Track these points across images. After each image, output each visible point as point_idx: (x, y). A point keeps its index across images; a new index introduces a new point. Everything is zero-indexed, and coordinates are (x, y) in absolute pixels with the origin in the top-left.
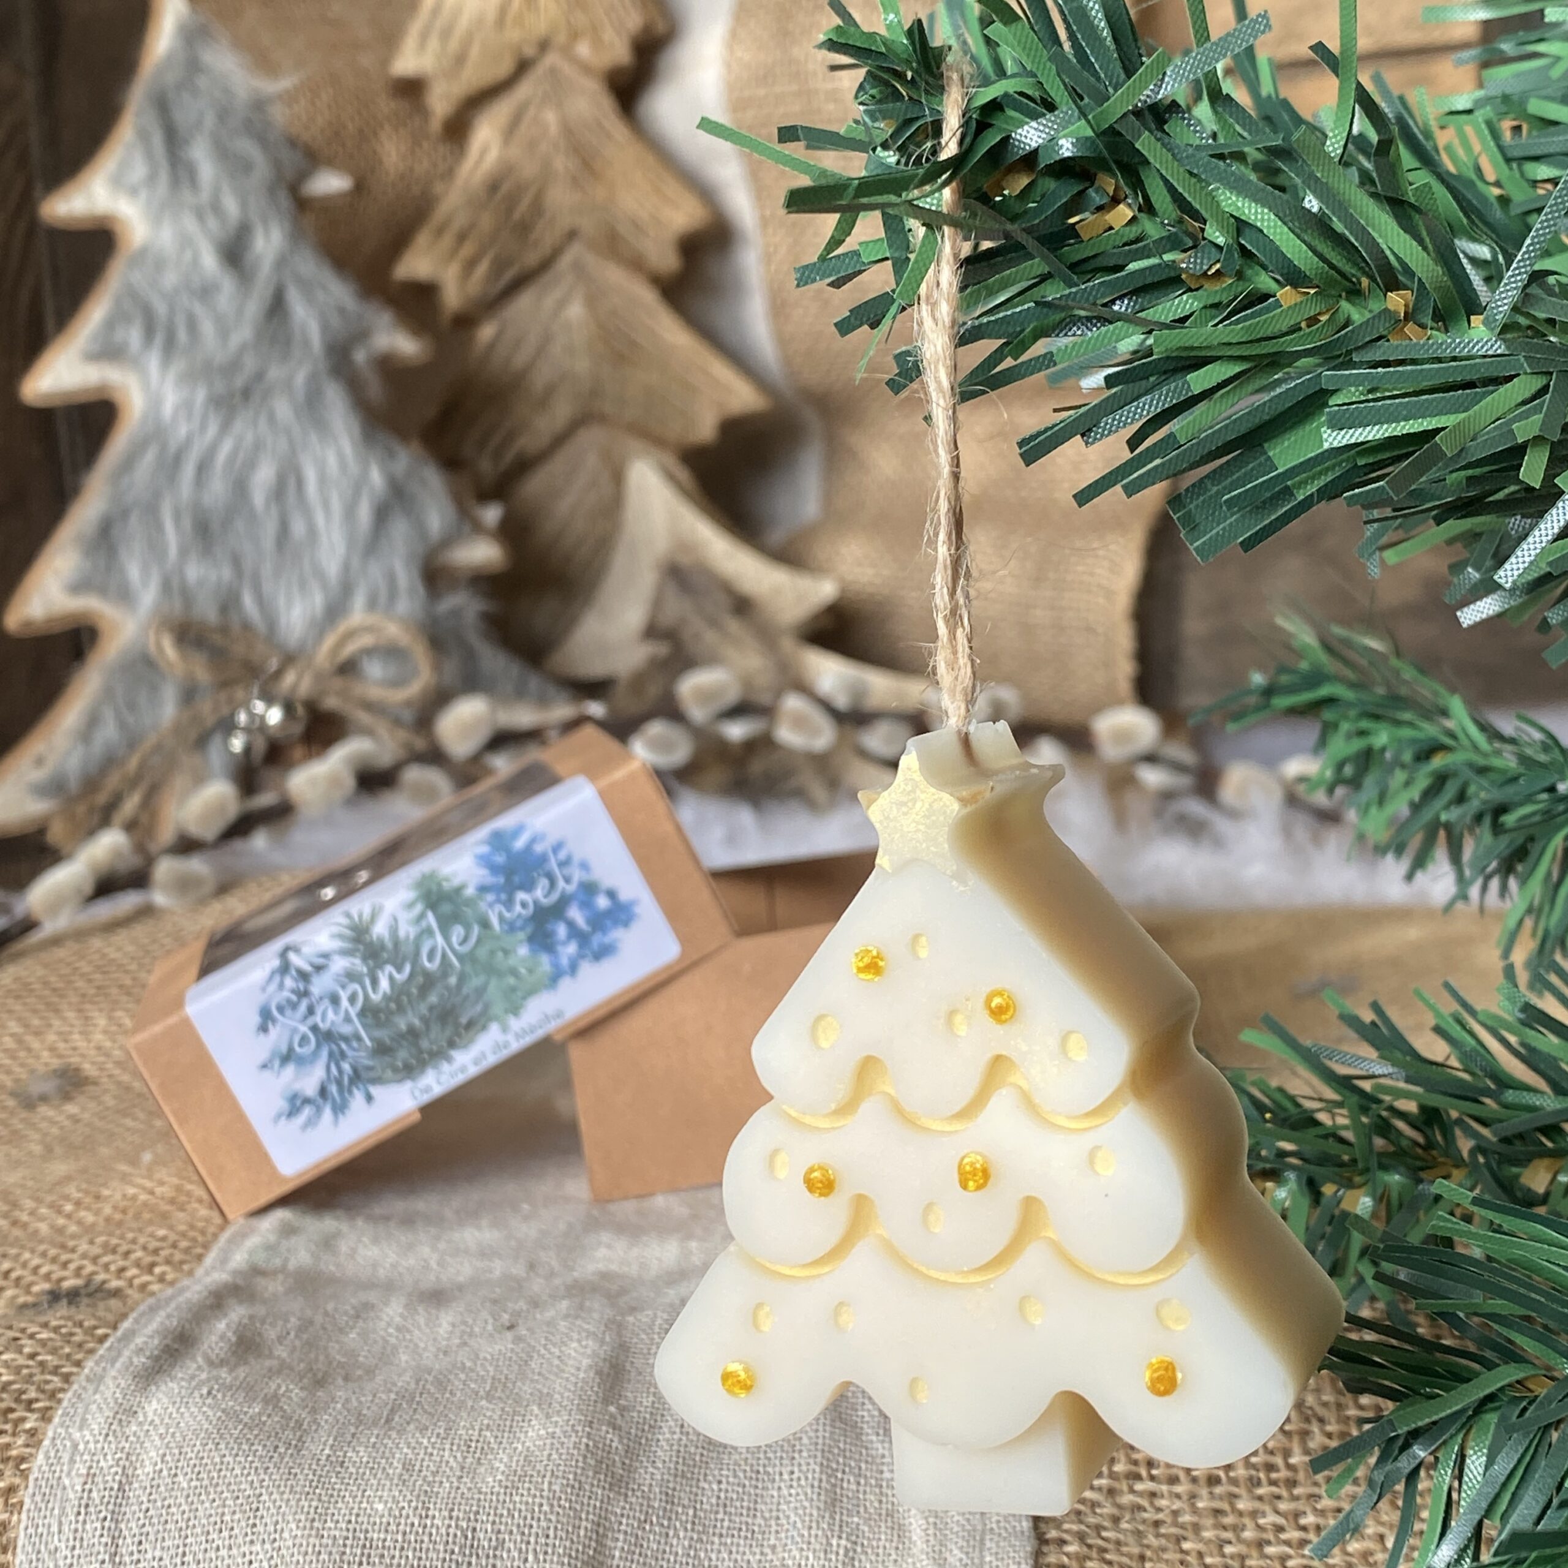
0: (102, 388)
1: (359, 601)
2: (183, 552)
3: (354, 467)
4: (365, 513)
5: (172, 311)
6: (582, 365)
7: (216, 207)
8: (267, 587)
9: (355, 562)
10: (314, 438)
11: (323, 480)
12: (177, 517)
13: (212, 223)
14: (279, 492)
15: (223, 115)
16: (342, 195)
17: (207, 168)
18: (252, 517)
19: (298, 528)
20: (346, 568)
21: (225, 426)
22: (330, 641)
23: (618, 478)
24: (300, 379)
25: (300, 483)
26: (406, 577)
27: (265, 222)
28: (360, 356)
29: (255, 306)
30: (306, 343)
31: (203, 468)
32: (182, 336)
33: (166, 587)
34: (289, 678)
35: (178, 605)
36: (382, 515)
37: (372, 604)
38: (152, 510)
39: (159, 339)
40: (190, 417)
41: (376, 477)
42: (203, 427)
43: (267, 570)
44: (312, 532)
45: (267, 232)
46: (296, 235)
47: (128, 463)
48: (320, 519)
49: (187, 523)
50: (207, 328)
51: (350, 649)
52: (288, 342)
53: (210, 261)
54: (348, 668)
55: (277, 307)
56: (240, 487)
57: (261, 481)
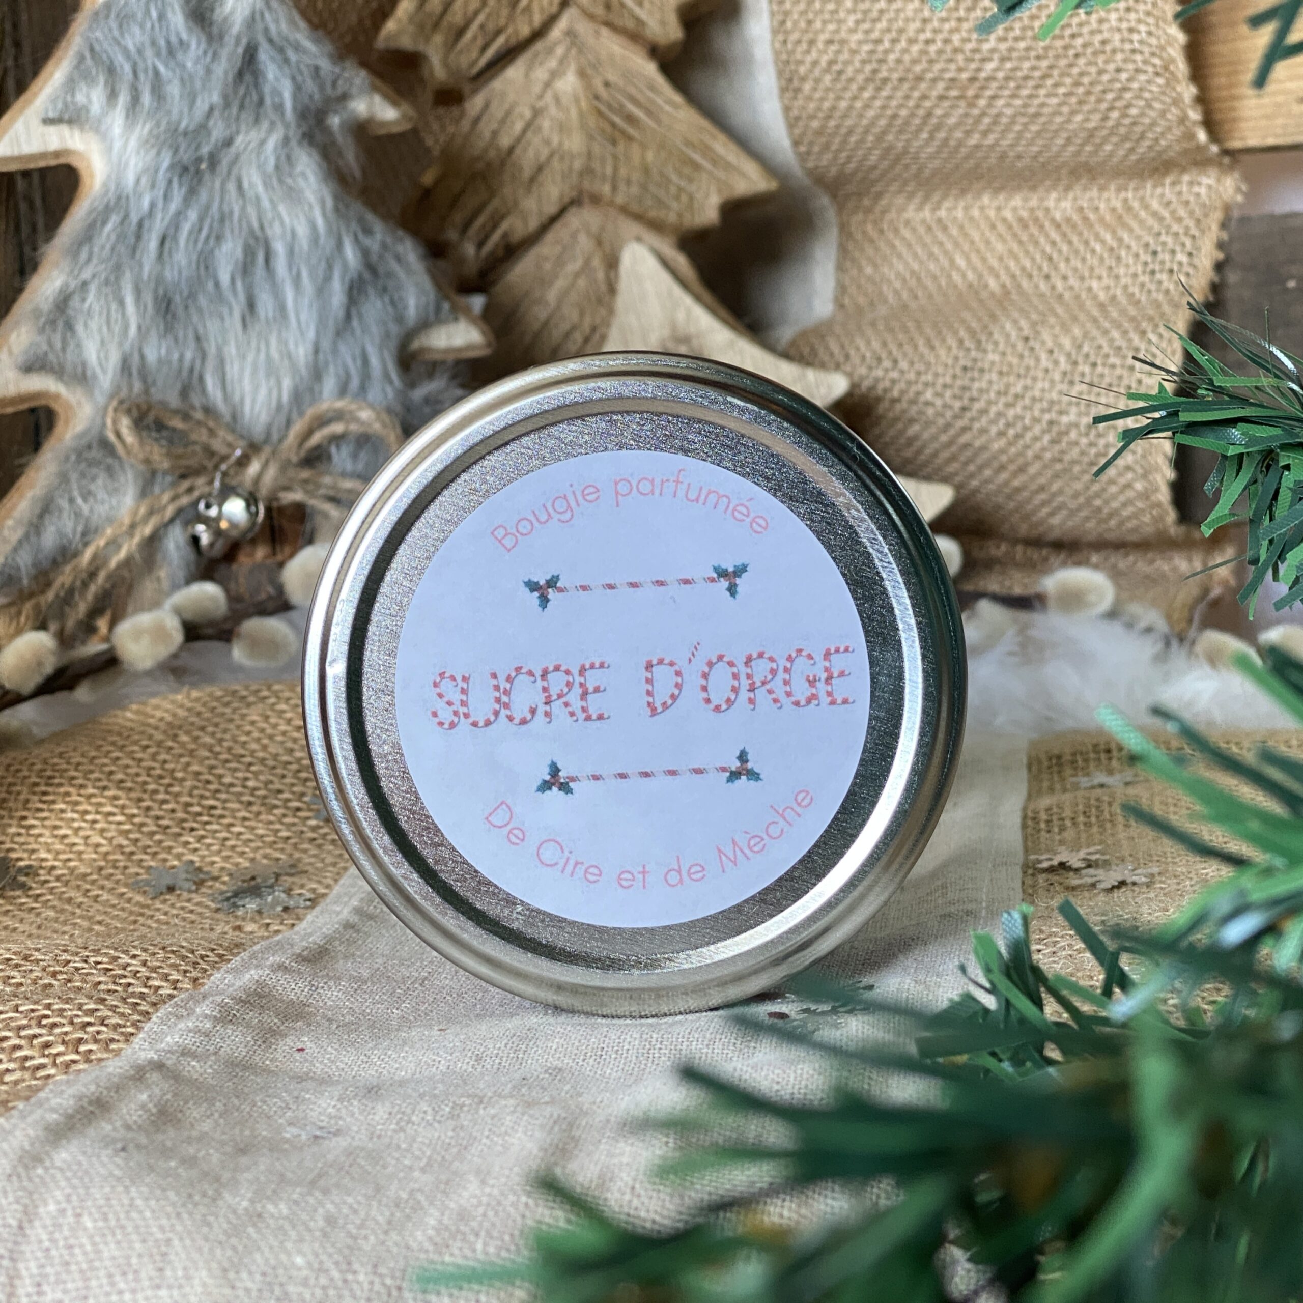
1: (329, 385)
2: (144, 332)
3: (326, 243)
4: (337, 291)
6: (573, 142)
9: (326, 344)
10: (283, 208)
11: (291, 252)
12: (138, 292)
18: (219, 295)
19: (266, 302)
22: (298, 426)
23: (612, 263)
24: (271, 147)
25: (268, 256)
26: (381, 361)
31: (166, 243)
32: (147, 95)
34: (254, 468)
35: (138, 386)
36: (355, 293)
39: (123, 98)
40: (153, 186)
42: (166, 197)
47: (88, 235)
48: (289, 297)
49: (148, 298)
51: (317, 438)
53: (178, 18)
54: (315, 458)
55: (248, 67)
56: (205, 262)
57: (227, 254)
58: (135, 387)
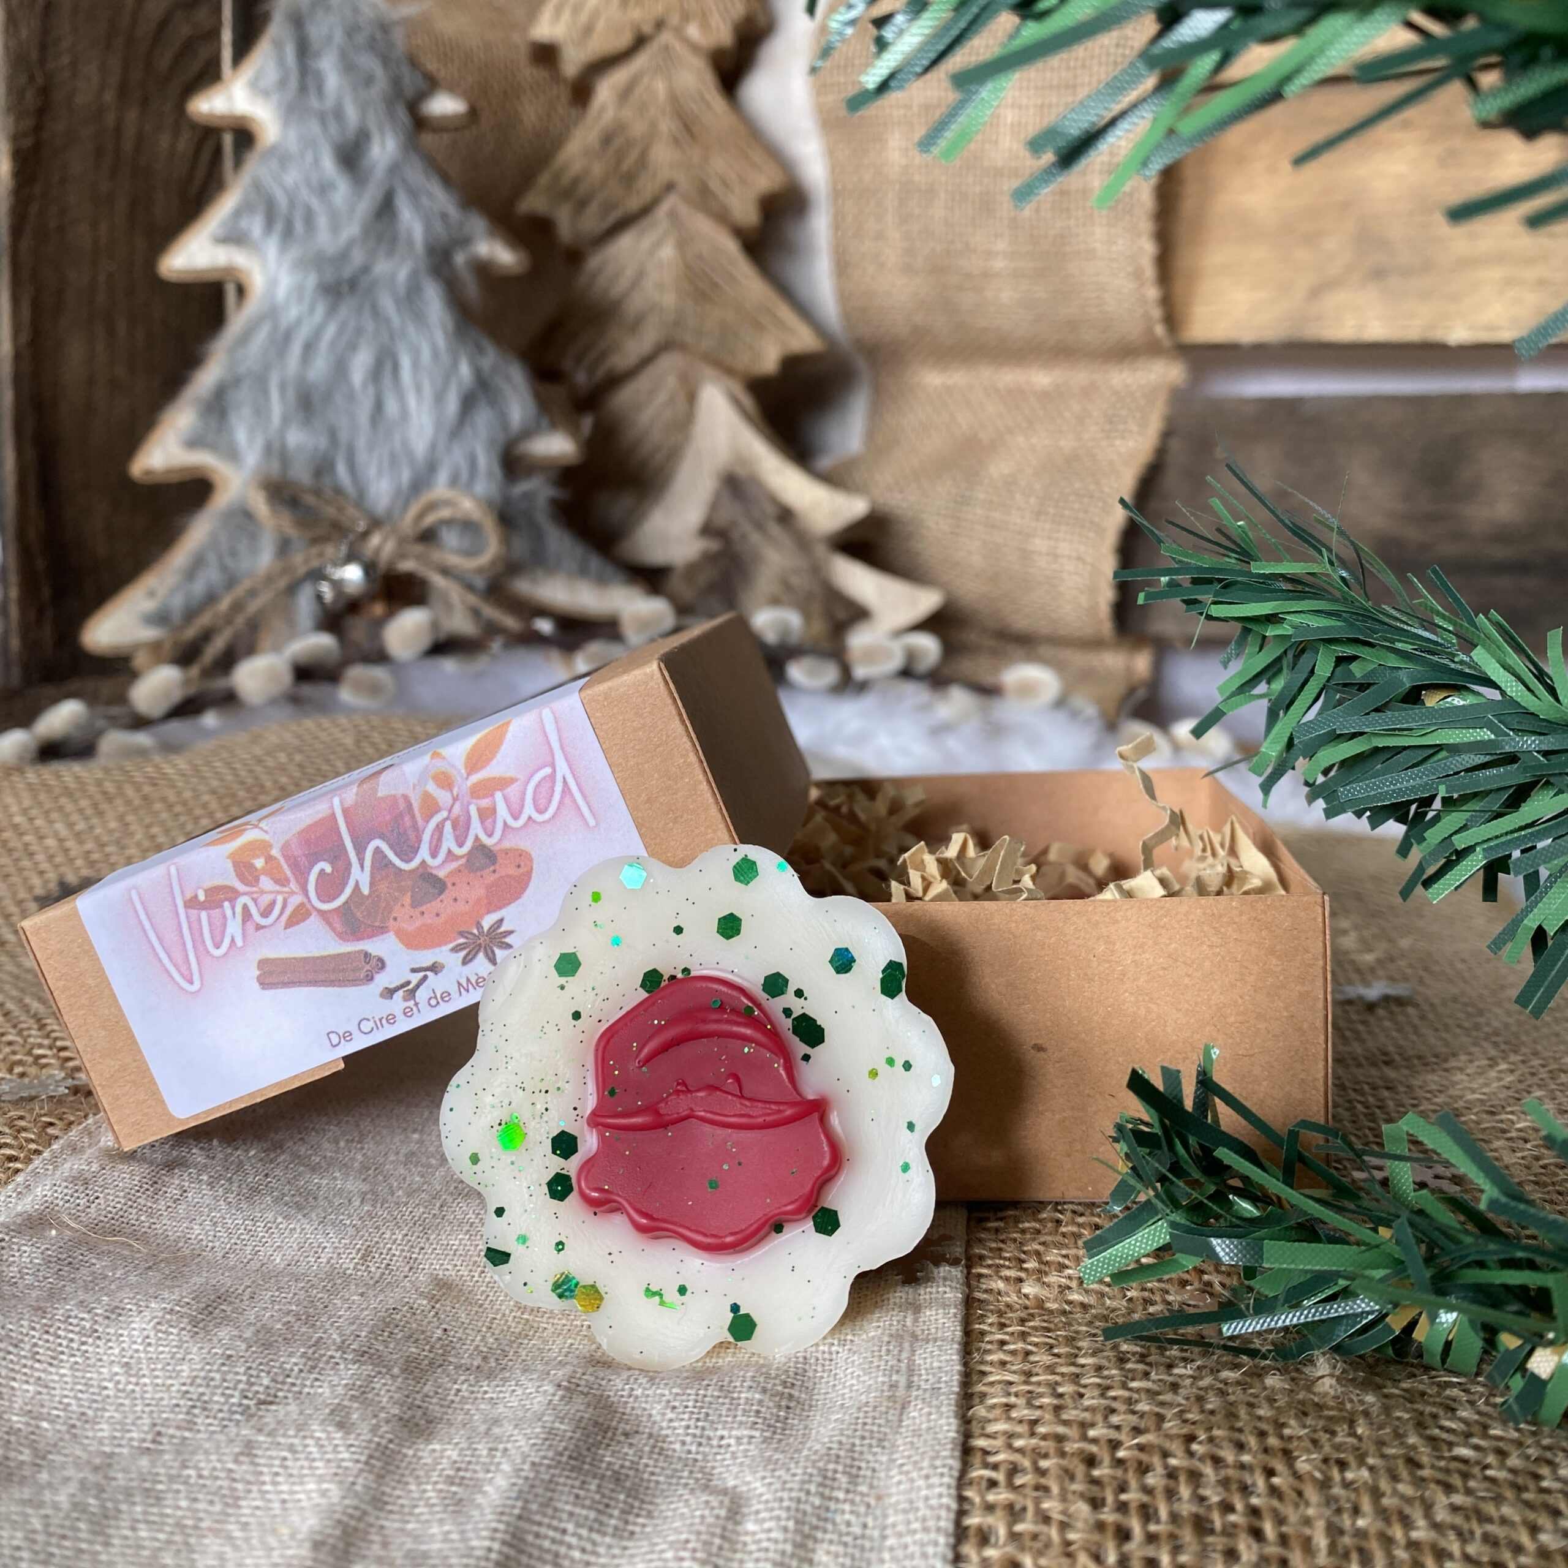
0: (231, 267)
1: (443, 477)
2: (286, 421)
3: (445, 358)
4: (452, 402)
5: (292, 204)
6: (669, 300)
7: (338, 114)
8: (360, 459)
9: (441, 443)
10: (411, 329)
11: (416, 369)
12: (283, 388)
13: (333, 128)
14: (376, 375)
15: (352, 32)
16: (456, 117)
17: (332, 78)
18: (351, 397)
19: (391, 407)
20: (433, 447)
21: (332, 311)
22: (414, 509)
23: (692, 397)
24: (403, 275)
25: (396, 368)
26: (486, 461)
27: (381, 131)
28: (460, 259)
29: (366, 205)
30: (410, 243)
31: (309, 348)
32: (299, 227)
33: (268, 449)
34: (375, 540)
36: (468, 403)
37: (454, 481)
38: (261, 381)
39: (279, 227)
40: (300, 299)
41: (465, 370)
42: (311, 311)
43: (361, 443)
44: (404, 413)
45: (383, 140)
46: (410, 147)
47: (244, 339)
48: (412, 401)
49: (291, 393)
50: (322, 222)
51: (430, 520)
52: (393, 241)
53: (328, 161)
54: (428, 536)
55: (386, 208)
57: (361, 362)
58: (275, 467)
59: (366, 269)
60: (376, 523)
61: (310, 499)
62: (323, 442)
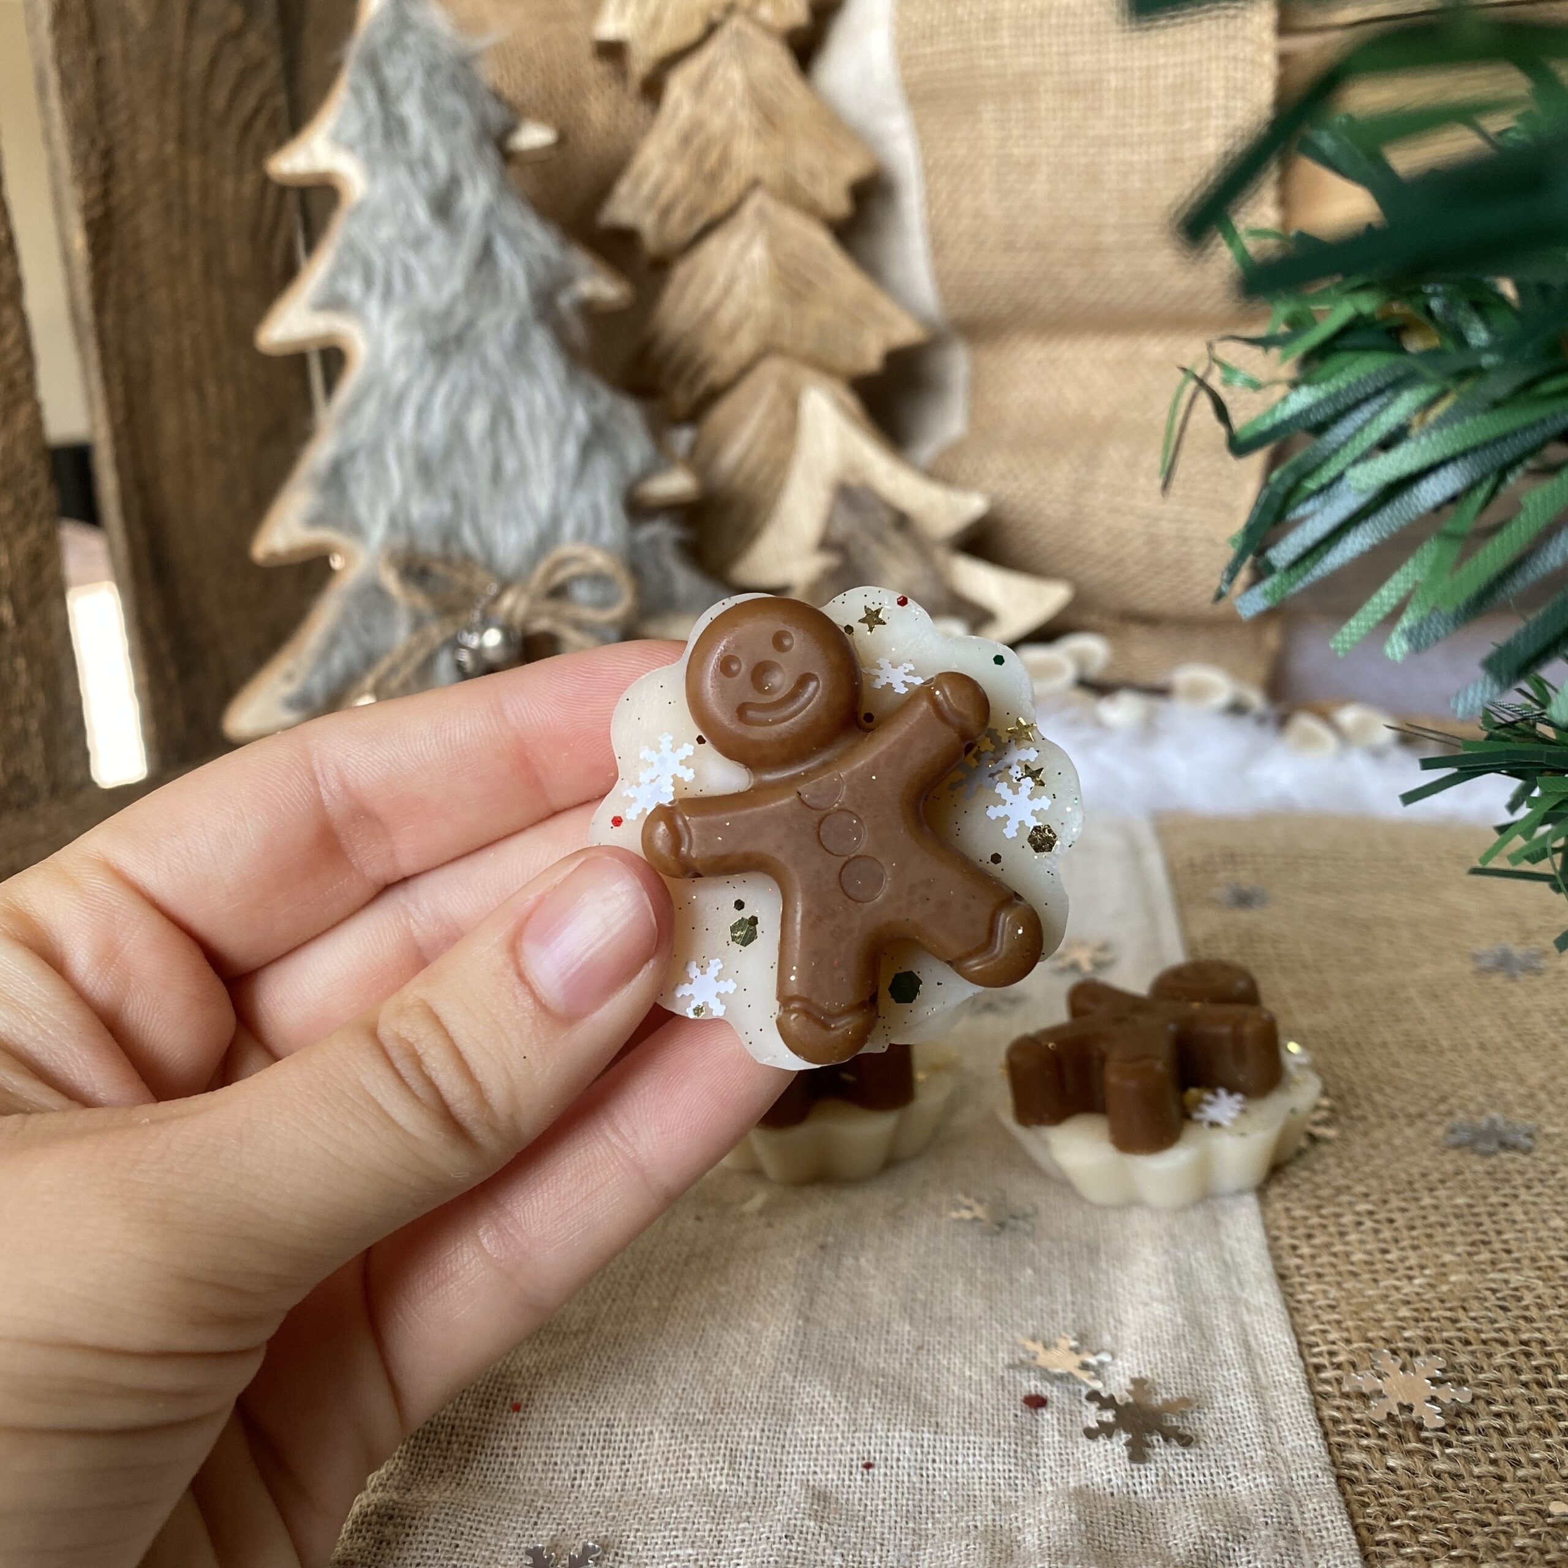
0: (329, 336)
1: (568, 528)
2: (406, 491)
3: (560, 409)
4: (571, 451)
5: (388, 263)
6: (763, 303)
7: (427, 162)
8: (485, 520)
9: (564, 496)
10: (522, 380)
11: (531, 420)
12: (400, 457)
13: (424, 178)
14: (492, 432)
15: (431, 71)
16: (546, 149)
17: (417, 124)
18: (468, 457)
19: (510, 465)
20: (555, 501)
21: (441, 371)
22: (542, 567)
23: (794, 405)
24: (509, 323)
25: (511, 422)
26: (610, 509)
27: (472, 175)
28: (564, 301)
29: (464, 257)
30: (513, 291)
31: (422, 412)
32: (398, 285)
33: (393, 523)
34: (507, 601)
37: (579, 534)
38: (376, 451)
39: (377, 289)
40: (408, 362)
41: (581, 417)
42: (420, 372)
43: (483, 503)
44: (524, 467)
45: (475, 186)
46: (503, 188)
47: (354, 408)
48: (530, 455)
49: (410, 462)
50: (422, 279)
51: (560, 576)
52: (496, 290)
53: (422, 214)
54: (558, 592)
55: (486, 255)
56: (457, 429)
57: (477, 421)
58: (401, 540)
59: (470, 324)
60: (505, 585)
61: (439, 569)
62: (447, 507)
